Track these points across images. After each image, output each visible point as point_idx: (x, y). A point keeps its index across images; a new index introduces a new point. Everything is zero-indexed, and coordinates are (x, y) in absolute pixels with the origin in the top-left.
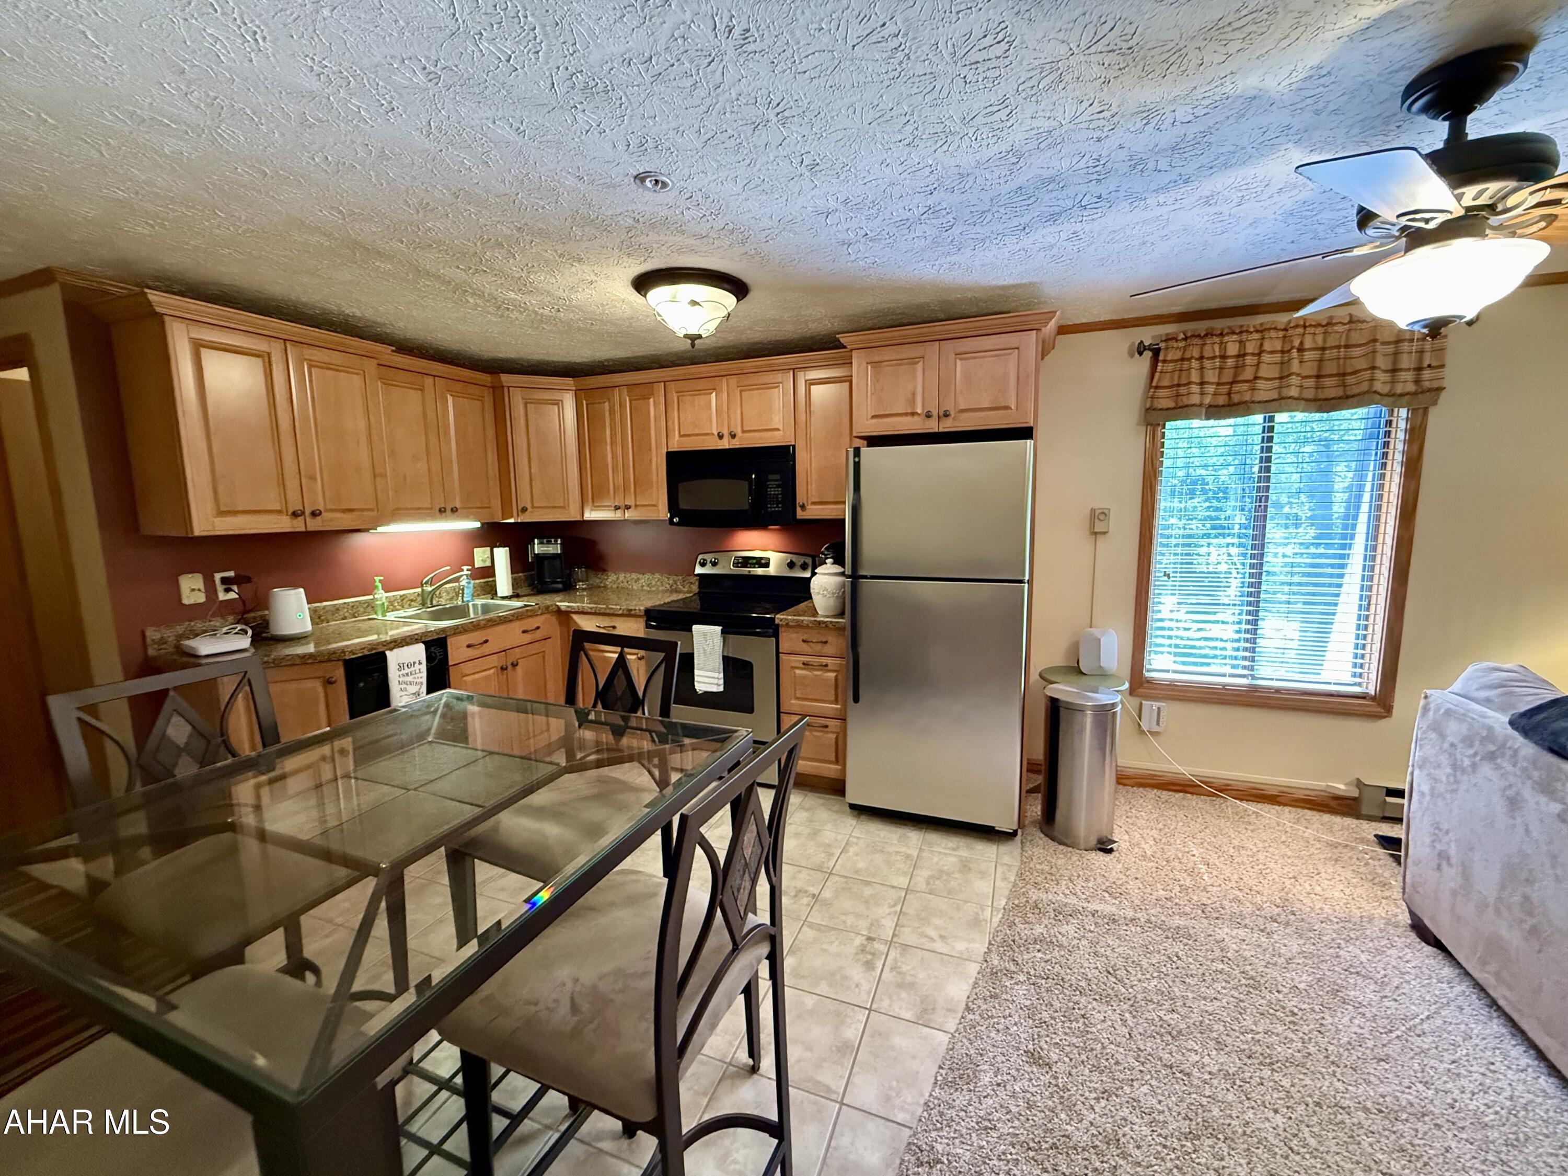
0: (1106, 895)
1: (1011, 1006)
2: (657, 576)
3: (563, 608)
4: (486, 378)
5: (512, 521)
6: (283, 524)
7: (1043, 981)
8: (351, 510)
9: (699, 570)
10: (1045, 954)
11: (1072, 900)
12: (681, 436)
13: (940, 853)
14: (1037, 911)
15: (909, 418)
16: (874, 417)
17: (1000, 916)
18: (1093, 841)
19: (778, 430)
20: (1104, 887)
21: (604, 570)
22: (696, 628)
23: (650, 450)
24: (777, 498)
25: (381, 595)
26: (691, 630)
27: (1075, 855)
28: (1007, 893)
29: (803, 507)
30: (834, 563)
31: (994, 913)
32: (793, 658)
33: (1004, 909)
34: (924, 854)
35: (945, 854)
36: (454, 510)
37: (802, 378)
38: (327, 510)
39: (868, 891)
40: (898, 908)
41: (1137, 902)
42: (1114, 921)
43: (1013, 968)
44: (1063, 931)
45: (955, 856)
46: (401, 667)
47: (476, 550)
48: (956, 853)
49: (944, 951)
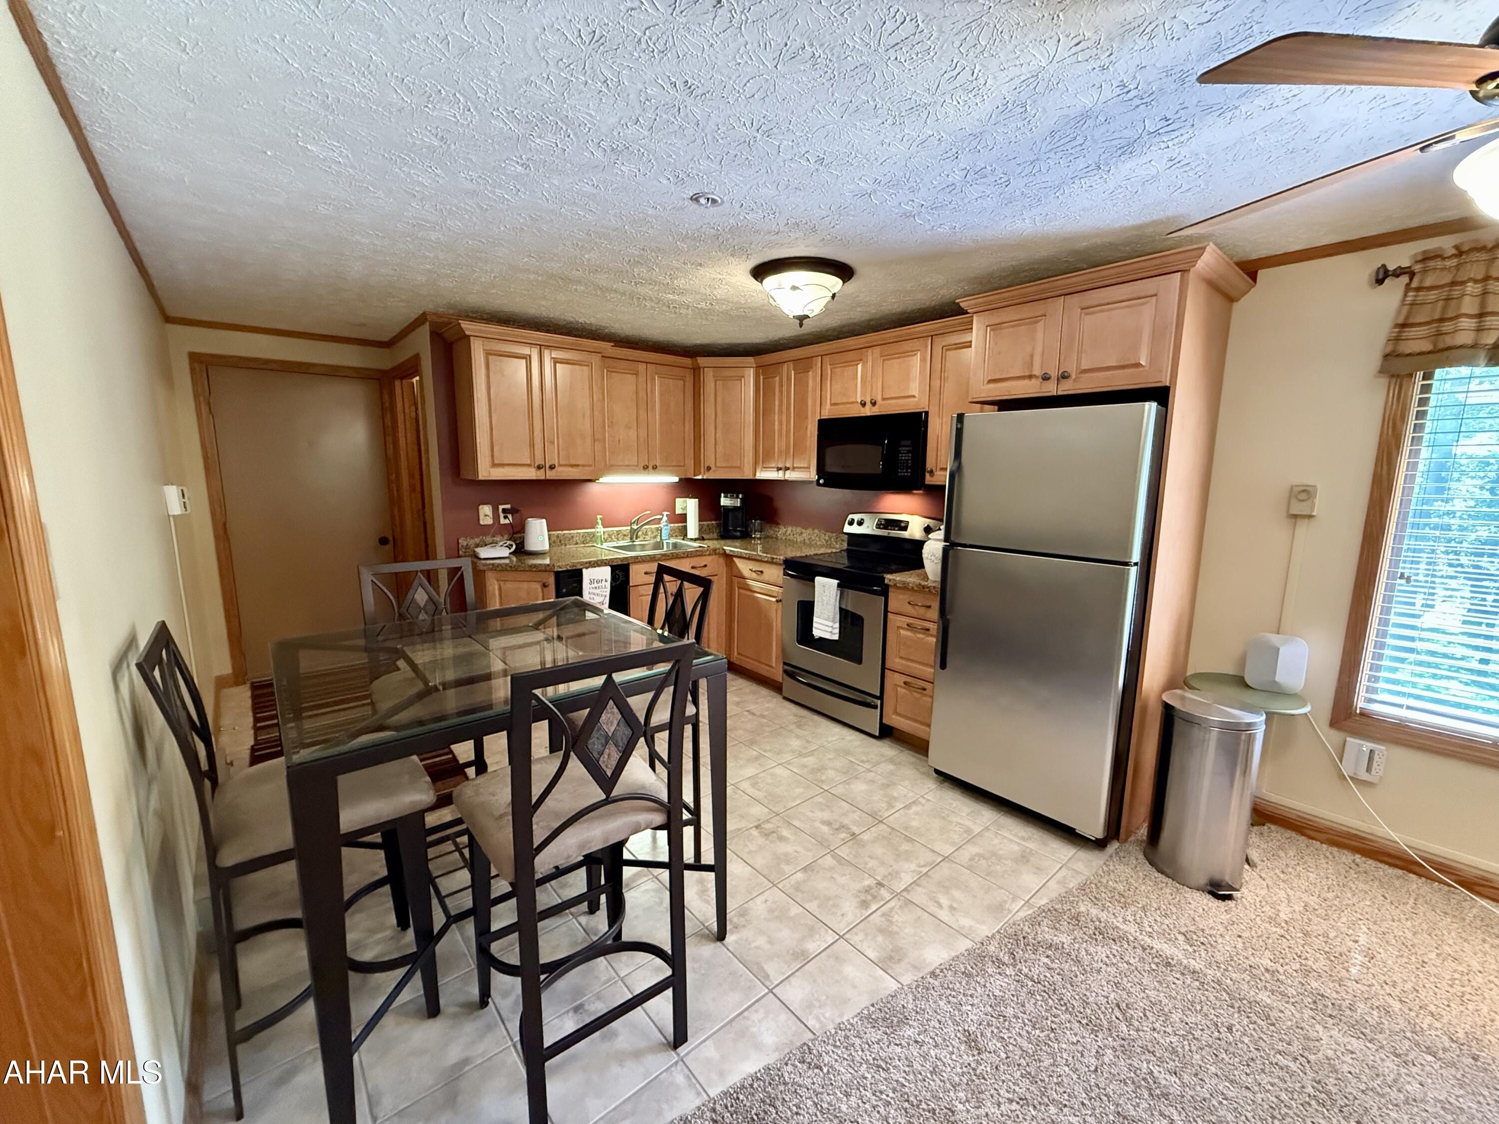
0: (1181, 938)
1: (978, 989)
2: (816, 531)
3: (728, 552)
4: (688, 361)
5: (700, 477)
6: (531, 474)
7: (1030, 983)
8: (578, 465)
9: (848, 529)
10: (1053, 961)
11: (1132, 929)
12: (832, 404)
13: (1005, 837)
14: (1074, 922)
15: (1026, 382)
16: (990, 382)
17: (1030, 912)
18: (1203, 880)
19: (914, 396)
20: (1183, 930)
21: (778, 524)
22: (818, 579)
23: (807, 418)
24: (907, 464)
25: (600, 529)
26: (814, 582)
27: (1168, 887)
28: (1054, 895)
29: (931, 472)
31: (1025, 908)
32: (899, 618)
33: (1039, 908)
34: (986, 834)
35: (1010, 840)
36: (655, 468)
37: (940, 342)
38: (560, 465)
39: (905, 846)
40: (924, 870)
41: (1220, 958)
42: (1168, 964)
43: (1006, 959)
44: (1092, 950)
45: (1019, 844)
46: (591, 582)
47: (677, 500)
48: (1024, 843)
49: (945, 919)
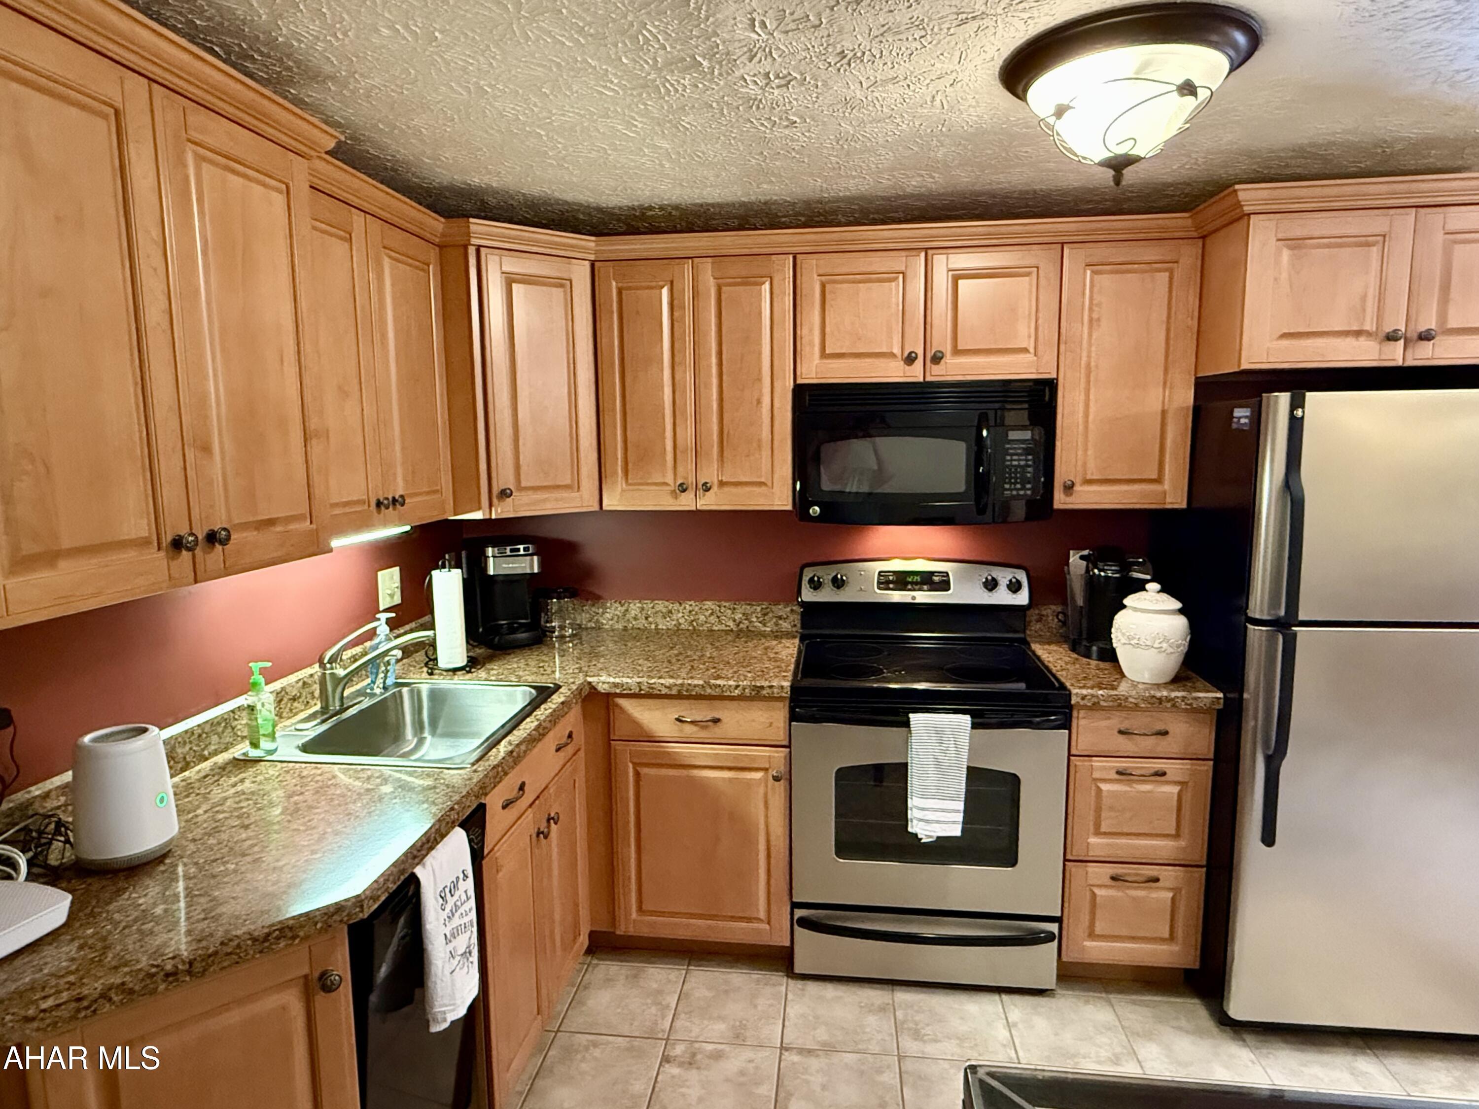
2: (709, 604)
3: (602, 688)
4: (435, 224)
5: (478, 515)
9: (808, 595)
12: (824, 355)
15: (1350, 341)
16: (1285, 336)
19: (1025, 350)
21: (596, 599)
22: (915, 718)
23: (759, 380)
24: (1024, 472)
26: (907, 724)
29: (1069, 488)
30: (1162, 591)
32: (1097, 763)
38: (235, 529)
46: (443, 899)
47: (380, 574)
